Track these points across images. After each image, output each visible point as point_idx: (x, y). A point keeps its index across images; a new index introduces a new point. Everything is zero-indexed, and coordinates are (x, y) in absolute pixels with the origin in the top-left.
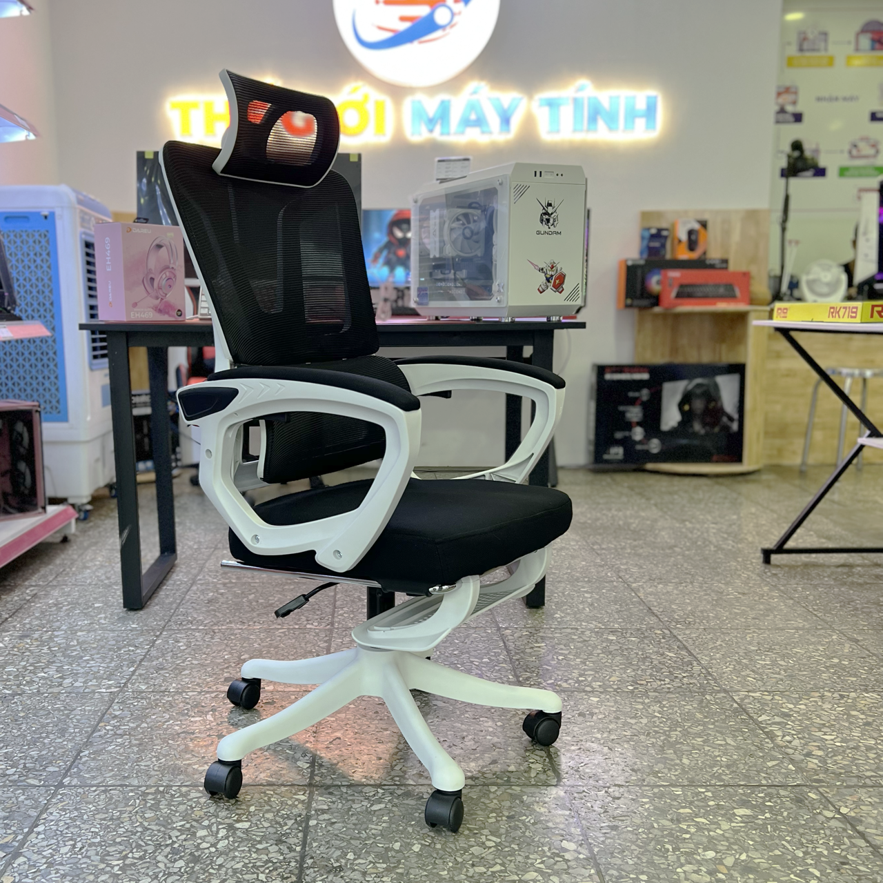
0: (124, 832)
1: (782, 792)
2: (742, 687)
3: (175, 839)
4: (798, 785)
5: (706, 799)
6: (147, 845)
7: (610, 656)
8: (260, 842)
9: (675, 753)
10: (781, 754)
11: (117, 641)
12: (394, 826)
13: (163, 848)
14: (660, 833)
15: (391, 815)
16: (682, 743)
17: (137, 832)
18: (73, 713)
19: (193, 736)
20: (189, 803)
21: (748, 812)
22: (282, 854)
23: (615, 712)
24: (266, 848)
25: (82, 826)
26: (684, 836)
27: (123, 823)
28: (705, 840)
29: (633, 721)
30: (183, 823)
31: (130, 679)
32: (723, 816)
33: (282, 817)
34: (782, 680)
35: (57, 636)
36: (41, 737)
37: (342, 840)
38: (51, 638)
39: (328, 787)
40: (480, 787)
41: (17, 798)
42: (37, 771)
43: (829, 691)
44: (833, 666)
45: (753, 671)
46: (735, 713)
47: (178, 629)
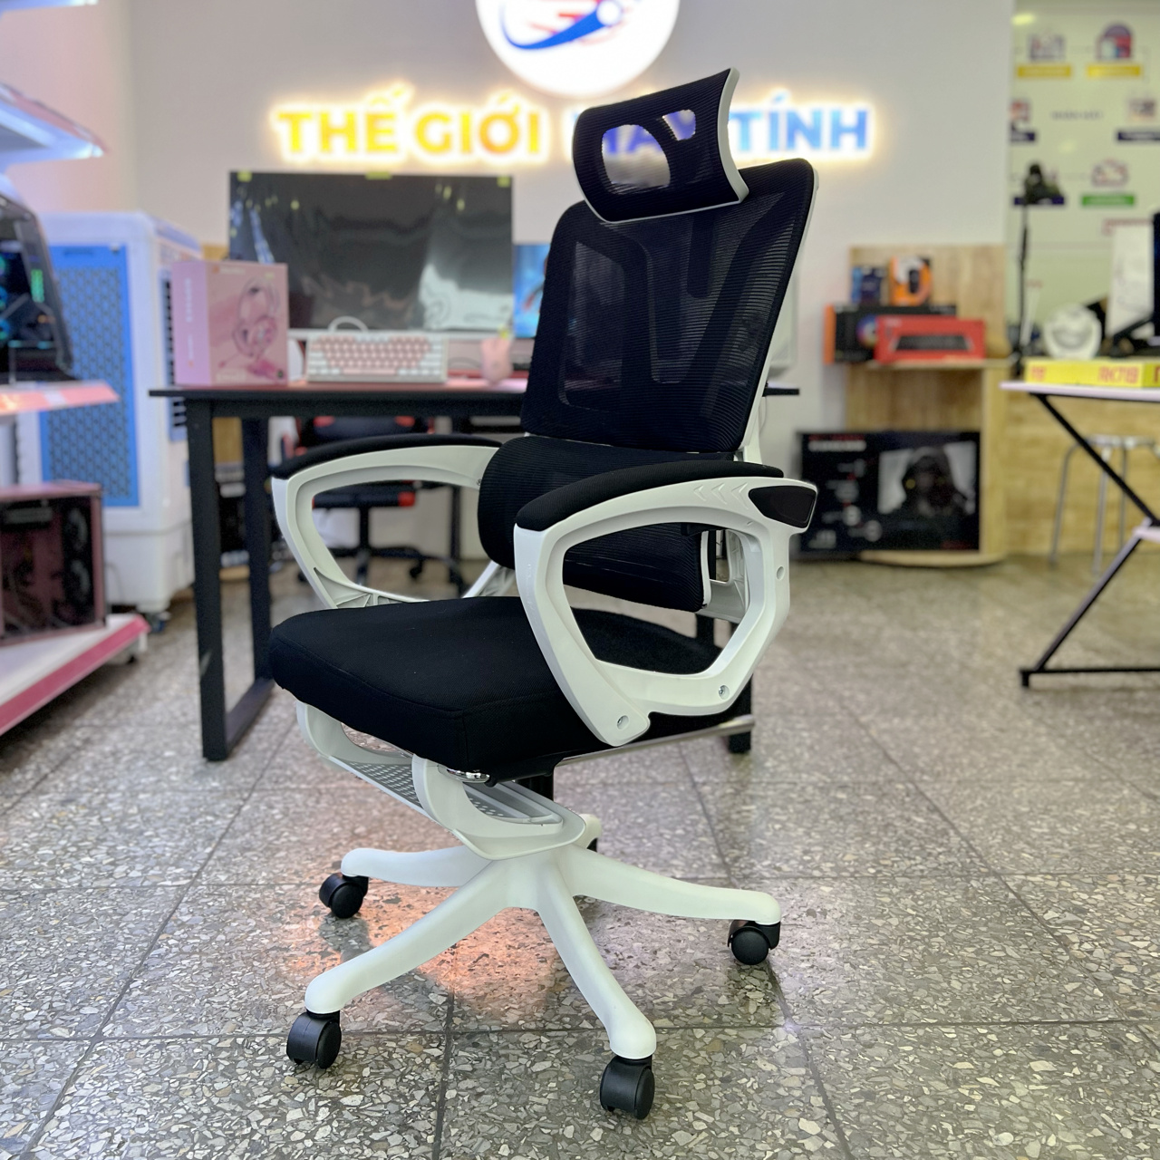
0: (184, 1116)
1: (1092, 1033)
2: (1017, 867)
3: (255, 1126)
4: (1110, 1021)
5: (989, 1046)
6: (215, 1136)
7: (841, 824)
8: (376, 1129)
9: (940, 971)
10: (1082, 972)
11: (192, 808)
12: (564, 1098)
13: (237, 1141)
14: (932, 1103)
15: (560, 1079)
16: (947, 955)
17: (203, 1114)
18: (126, 918)
19: (286, 954)
20: (278, 1064)
21: (1049, 1066)
22: (407, 1149)
23: (855, 908)
24: (385, 1140)
25: (124, 1105)
26: (967, 1107)
27: (182, 1099)
28: (996, 1114)
29: (879, 922)
30: (267, 1098)
31: (205, 864)
32: (1017, 1072)
33: (408, 1085)
34: (1067, 857)
35: (111, 801)
36: (77, 959)
37: (492, 1122)
38: (103, 804)
39: (472, 1035)
40: (681, 1031)
41: (35, 1061)
42: (67, 1014)
43: (1131, 873)
44: (1131, 835)
45: (1028, 843)
46: (1012, 907)
47: (273, 790)
